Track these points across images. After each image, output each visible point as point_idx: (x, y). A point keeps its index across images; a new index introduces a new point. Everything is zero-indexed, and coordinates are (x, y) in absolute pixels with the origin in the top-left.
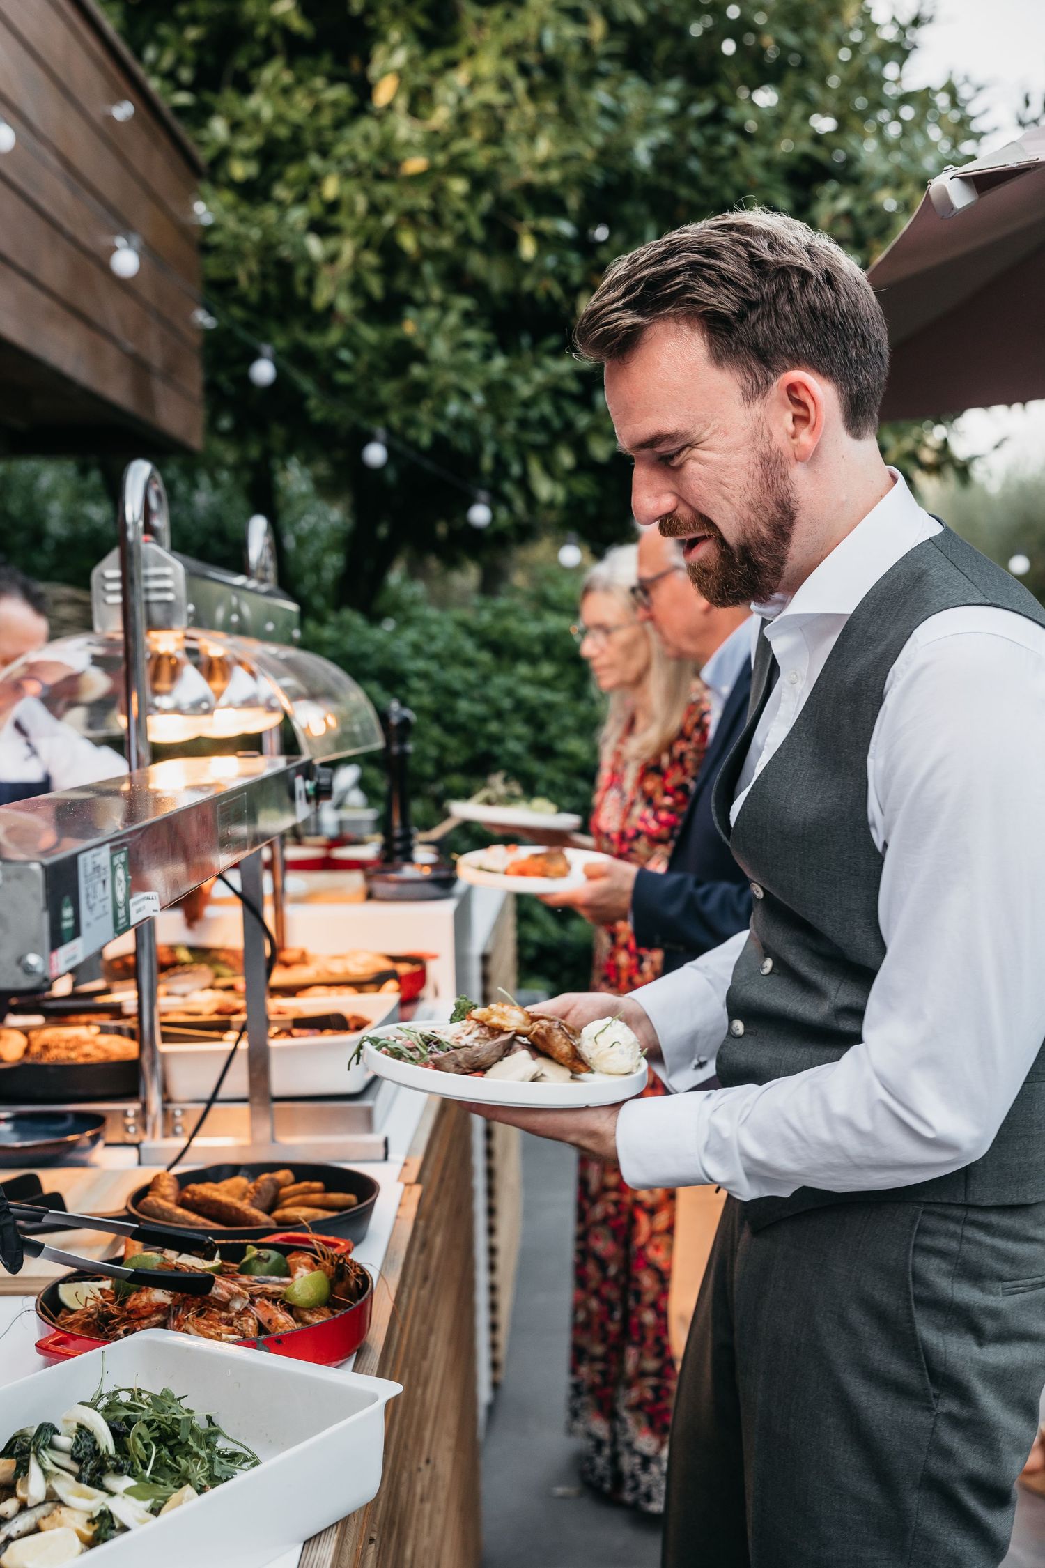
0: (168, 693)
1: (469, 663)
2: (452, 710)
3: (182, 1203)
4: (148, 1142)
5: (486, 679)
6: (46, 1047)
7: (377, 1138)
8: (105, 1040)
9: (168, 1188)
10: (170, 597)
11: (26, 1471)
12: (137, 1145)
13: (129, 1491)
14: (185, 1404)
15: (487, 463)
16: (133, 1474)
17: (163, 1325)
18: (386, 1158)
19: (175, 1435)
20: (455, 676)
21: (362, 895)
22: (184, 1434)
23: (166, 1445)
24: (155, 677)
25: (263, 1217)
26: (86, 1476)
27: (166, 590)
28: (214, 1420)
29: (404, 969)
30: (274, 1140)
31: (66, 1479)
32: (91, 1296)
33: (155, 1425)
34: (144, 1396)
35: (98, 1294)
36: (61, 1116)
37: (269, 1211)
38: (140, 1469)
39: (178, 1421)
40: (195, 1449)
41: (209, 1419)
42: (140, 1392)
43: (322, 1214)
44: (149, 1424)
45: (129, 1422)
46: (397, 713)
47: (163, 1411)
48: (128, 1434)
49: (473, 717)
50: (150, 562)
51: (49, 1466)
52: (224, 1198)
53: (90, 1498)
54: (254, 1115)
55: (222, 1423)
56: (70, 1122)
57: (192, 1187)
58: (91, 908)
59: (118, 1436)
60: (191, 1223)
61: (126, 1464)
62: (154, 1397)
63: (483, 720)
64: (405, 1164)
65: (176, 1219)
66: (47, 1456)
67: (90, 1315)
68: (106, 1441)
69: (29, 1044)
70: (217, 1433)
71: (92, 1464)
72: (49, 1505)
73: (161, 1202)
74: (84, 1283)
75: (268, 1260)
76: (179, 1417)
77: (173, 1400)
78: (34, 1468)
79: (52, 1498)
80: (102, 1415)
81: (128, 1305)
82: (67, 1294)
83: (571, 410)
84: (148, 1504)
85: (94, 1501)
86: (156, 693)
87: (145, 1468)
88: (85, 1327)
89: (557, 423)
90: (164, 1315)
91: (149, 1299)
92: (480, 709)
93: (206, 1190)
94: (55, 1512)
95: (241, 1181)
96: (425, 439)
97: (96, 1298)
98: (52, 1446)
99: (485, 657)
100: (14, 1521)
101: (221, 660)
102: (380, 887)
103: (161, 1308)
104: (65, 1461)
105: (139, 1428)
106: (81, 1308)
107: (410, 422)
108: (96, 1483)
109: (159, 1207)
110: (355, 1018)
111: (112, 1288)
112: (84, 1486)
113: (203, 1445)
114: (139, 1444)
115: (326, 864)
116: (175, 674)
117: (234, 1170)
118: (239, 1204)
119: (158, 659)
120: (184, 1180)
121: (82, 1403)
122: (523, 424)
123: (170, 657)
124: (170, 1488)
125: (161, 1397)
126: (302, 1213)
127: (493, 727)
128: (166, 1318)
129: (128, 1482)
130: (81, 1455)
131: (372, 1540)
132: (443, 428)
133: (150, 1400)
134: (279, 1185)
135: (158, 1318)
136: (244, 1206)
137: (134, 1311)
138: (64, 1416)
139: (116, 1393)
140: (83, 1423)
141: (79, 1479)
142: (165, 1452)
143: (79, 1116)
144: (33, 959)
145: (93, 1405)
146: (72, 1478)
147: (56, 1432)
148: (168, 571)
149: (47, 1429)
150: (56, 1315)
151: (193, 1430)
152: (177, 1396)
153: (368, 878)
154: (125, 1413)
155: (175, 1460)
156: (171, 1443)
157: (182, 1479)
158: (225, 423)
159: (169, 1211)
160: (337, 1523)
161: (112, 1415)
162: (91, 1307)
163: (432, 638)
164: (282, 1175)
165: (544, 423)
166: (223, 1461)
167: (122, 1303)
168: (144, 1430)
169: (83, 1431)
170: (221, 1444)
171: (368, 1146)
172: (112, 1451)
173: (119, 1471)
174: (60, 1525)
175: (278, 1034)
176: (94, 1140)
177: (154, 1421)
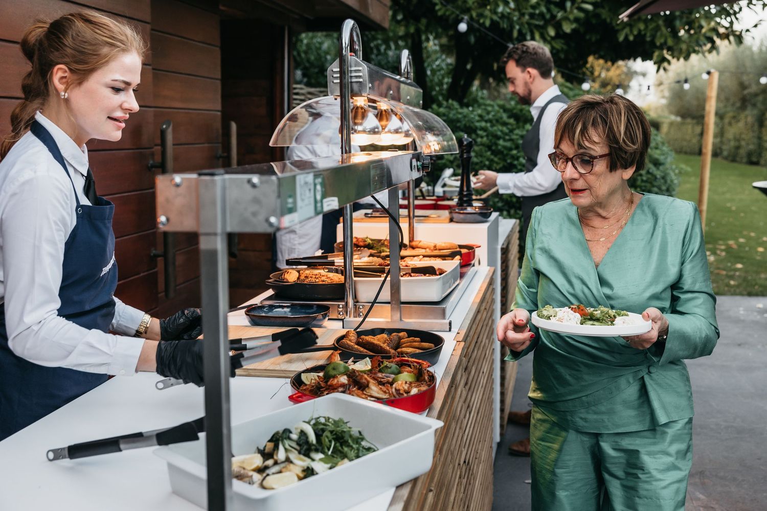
0: (361, 124)
1: (505, 124)
2: (496, 144)
3: (358, 343)
4: (347, 319)
5: (511, 131)
6: (306, 277)
7: (447, 321)
8: (331, 275)
9: (353, 337)
10: (361, 80)
11: (278, 449)
12: (342, 320)
13: (321, 460)
14: (349, 425)
15: (515, 34)
16: (323, 452)
17: (344, 392)
18: (450, 330)
19: (343, 437)
20: (498, 129)
21: (448, 220)
22: (347, 437)
23: (339, 442)
24: (355, 117)
25: (392, 351)
26: (303, 452)
27: (360, 77)
28: (362, 433)
29: (464, 251)
30: (401, 320)
31: (294, 453)
32: (314, 378)
33: (334, 433)
34: (330, 420)
35: (317, 378)
36: (311, 306)
37: (396, 348)
38: (326, 450)
39: (344, 432)
40: (351, 444)
41: (360, 433)
42: (329, 418)
43: (418, 351)
44: (331, 432)
45: (323, 430)
46: (466, 140)
47: (338, 427)
48: (322, 435)
49: (505, 147)
50: (353, 64)
51: (287, 446)
52: (376, 342)
53: (304, 461)
54: (392, 309)
55: (365, 434)
56: (315, 309)
57: (363, 337)
58: (303, 200)
59: (318, 436)
60: (361, 352)
61: (320, 448)
62: (335, 421)
63: (511, 149)
64: (458, 333)
65: (354, 350)
66: (287, 442)
67: (313, 386)
68: (312, 438)
69: (300, 276)
70: (363, 439)
71: (305, 447)
72: (287, 463)
73: (348, 342)
74: (312, 373)
75: (390, 368)
76: (345, 430)
77: (344, 423)
78: (281, 447)
79: (288, 460)
80: (312, 428)
81: (329, 383)
82: (304, 377)
83: (554, 10)
84: (329, 466)
85: (306, 462)
86: (355, 124)
87: (329, 449)
88: (311, 391)
89: (548, 16)
90: (344, 388)
91: (338, 381)
92: (508, 144)
93: (369, 338)
94: (288, 466)
95: (385, 336)
96: (488, 23)
97: (315, 379)
98: (289, 438)
99: (512, 121)
100: (272, 468)
101: (385, 111)
102: (455, 216)
103: (343, 385)
104: (294, 445)
105: (327, 433)
106: (309, 383)
107: (481, 15)
108: (307, 455)
109: (347, 344)
110: (439, 269)
111: (323, 376)
112: (302, 456)
113: (355, 442)
114: (327, 440)
115: (435, 207)
116: (364, 116)
117: (382, 331)
118: (382, 345)
119: (356, 108)
120: (360, 334)
121: (304, 422)
122: (532, 16)
123: (362, 108)
124: (339, 459)
125: (338, 421)
126: (410, 350)
127: (514, 152)
128: (345, 389)
129: (321, 456)
130: (301, 442)
131: (431, 491)
132: (495, 18)
133: (333, 422)
134: (400, 338)
135: (341, 389)
136: (385, 346)
137: (331, 386)
138: (296, 426)
139: (318, 418)
140: (303, 430)
141: (300, 453)
142: (338, 444)
143: (318, 306)
144: (273, 220)
145: (308, 423)
146: (296, 452)
147: (291, 432)
148: (360, 68)
149: (287, 431)
150: (300, 386)
151: (351, 436)
152: (345, 421)
153: (451, 213)
154: (321, 427)
155: (342, 448)
156: (341, 441)
157: (344, 456)
158: (400, 17)
159: (352, 346)
160: (411, 481)
161: (316, 427)
162: (313, 383)
163: (488, 113)
164: (401, 334)
165: (542, 15)
166: (364, 450)
167: (326, 382)
168: (329, 434)
169: (303, 433)
170: (363, 443)
171: (442, 324)
172: (314, 442)
173: (317, 451)
174: (290, 471)
175: (404, 275)
176: (324, 316)
177: (333, 431)
